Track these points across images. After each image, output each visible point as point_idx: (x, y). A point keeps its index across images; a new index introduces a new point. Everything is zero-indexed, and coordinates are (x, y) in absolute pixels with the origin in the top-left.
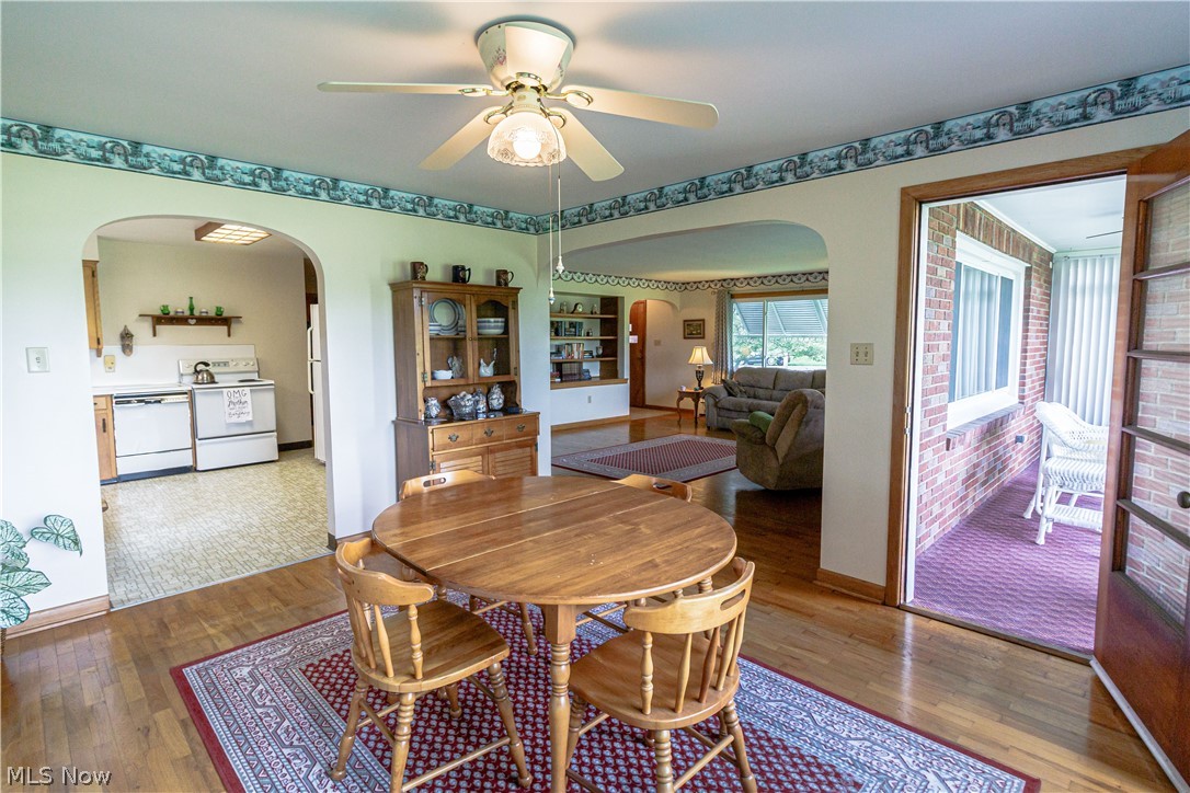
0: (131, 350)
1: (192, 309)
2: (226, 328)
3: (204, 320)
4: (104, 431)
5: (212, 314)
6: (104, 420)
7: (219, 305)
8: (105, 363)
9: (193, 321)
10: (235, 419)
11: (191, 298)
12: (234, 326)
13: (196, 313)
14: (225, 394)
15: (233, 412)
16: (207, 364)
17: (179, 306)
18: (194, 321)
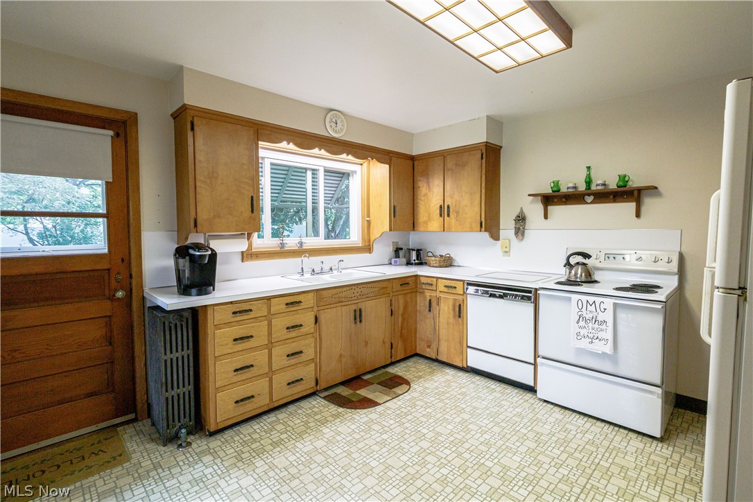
0: (523, 234)
1: (589, 182)
2: (633, 205)
3: (605, 196)
4: (460, 316)
5: (613, 186)
6: (460, 305)
7: (622, 173)
8: (502, 247)
9: (590, 199)
10: (584, 344)
11: (589, 168)
12: (649, 203)
13: (593, 187)
14: (574, 303)
15: (583, 332)
16: (587, 256)
17: (572, 179)
18: (592, 198)
